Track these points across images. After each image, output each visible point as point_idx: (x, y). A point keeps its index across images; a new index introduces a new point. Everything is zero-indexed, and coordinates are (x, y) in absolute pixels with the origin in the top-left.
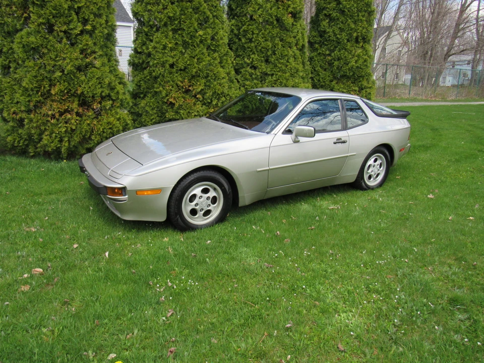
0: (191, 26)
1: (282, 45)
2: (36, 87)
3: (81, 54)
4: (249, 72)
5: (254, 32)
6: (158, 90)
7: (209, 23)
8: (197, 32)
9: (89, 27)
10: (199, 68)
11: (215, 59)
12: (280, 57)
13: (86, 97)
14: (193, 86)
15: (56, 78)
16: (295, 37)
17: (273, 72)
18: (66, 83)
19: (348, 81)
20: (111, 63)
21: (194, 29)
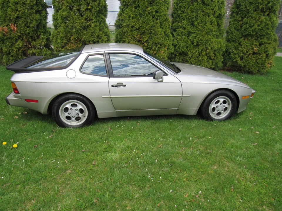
0: (143, 5)
1: (203, 14)
2: (65, 36)
3: (85, 20)
4: (181, 31)
5: (186, 7)
6: (125, 40)
7: (155, 3)
8: (147, 8)
9: (89, 7)
10: (146, 28)
11: (157, 23)
12: (200, 22)
13: (86, 42)
14: (142, 38)
15: (73, 32)
16: (212, 9)
17: (195, 31)
18: (77, 35)
19: (252, 38)
20: (101, 25)
21: (145, 6)
